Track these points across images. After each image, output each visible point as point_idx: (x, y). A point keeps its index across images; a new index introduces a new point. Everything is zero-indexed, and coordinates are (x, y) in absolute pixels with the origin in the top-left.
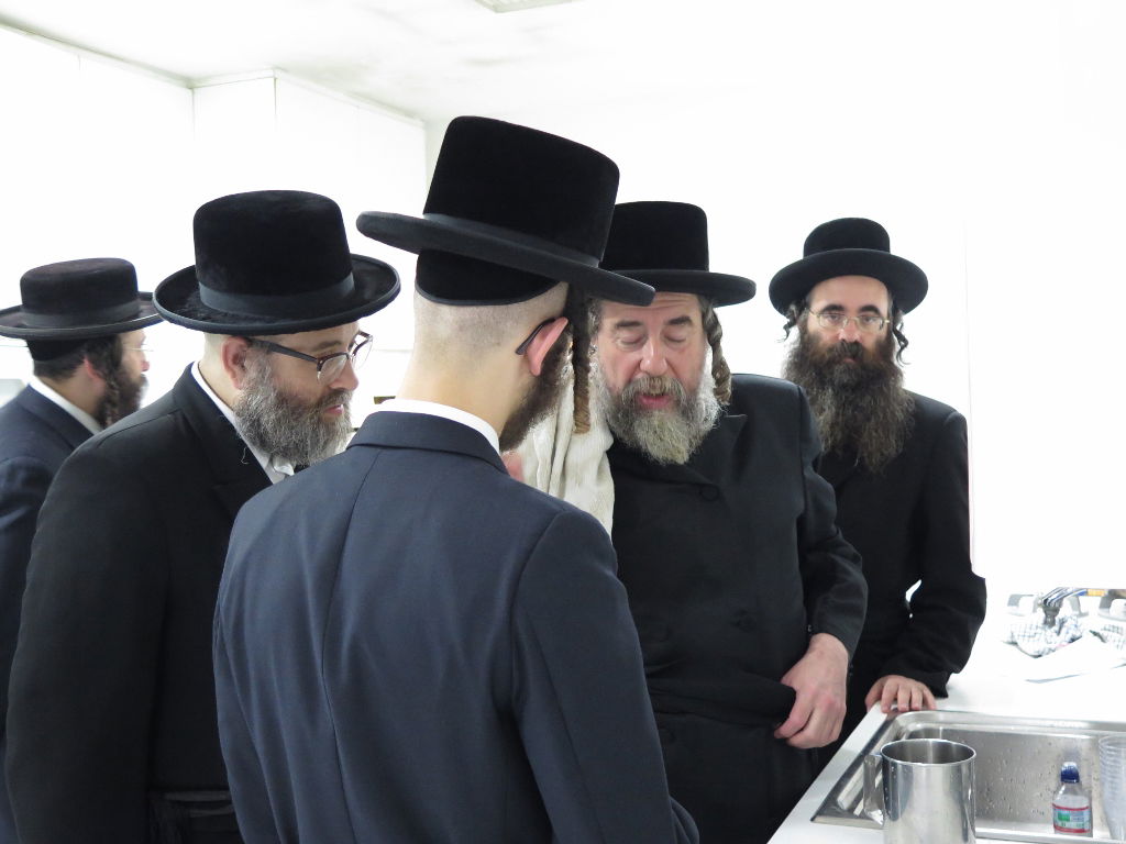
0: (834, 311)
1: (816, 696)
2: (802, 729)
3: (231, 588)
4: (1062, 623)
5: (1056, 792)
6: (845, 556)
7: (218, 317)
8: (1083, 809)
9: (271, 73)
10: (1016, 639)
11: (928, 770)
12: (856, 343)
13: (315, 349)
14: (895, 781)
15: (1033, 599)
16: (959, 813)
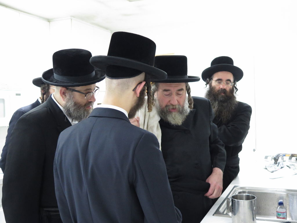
0: (220, 80)
1: (215, 186)
2: (212, 194)
3: (59, 154)
4: (279, 163)
5: (277, 208)
6: (220, 145)
7: (59, 82)
8: (284, 212)
9: (70, 18)
10: (267, 168)
11: (244, 202)
12: (225, 89)
13: (84, 91)
14: (235, 205)
15: (271, 157)
16: (252, 213)
